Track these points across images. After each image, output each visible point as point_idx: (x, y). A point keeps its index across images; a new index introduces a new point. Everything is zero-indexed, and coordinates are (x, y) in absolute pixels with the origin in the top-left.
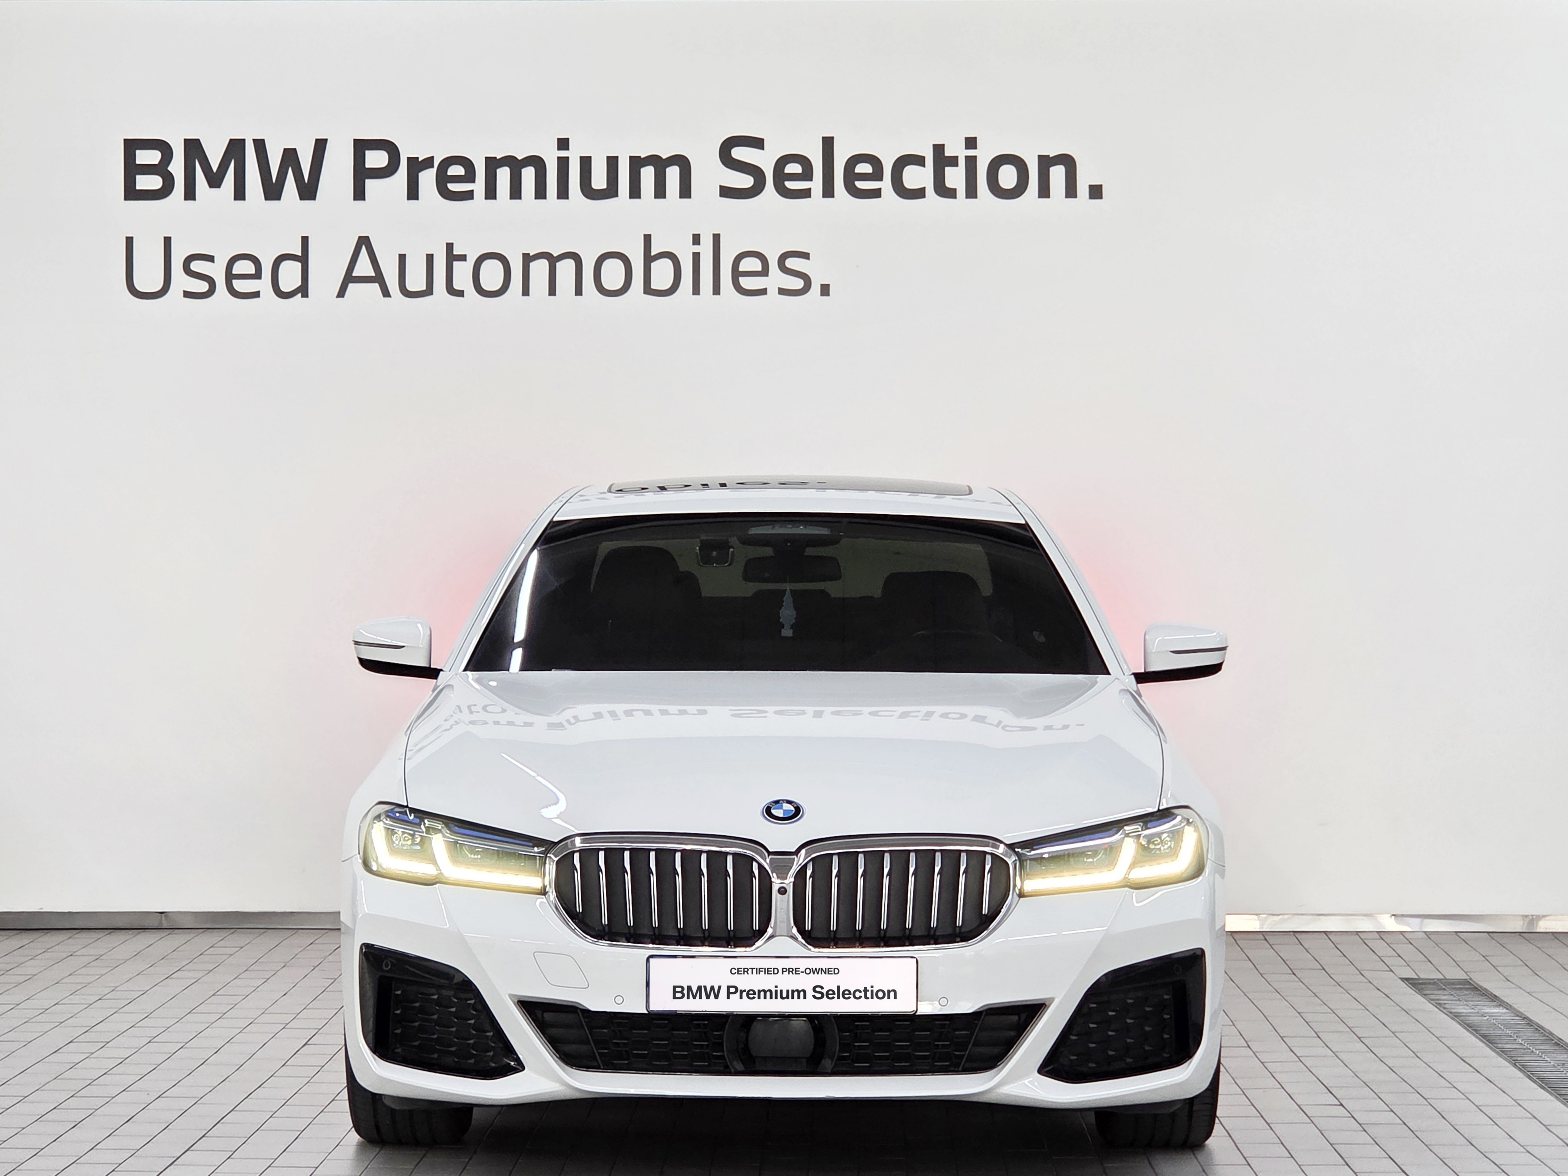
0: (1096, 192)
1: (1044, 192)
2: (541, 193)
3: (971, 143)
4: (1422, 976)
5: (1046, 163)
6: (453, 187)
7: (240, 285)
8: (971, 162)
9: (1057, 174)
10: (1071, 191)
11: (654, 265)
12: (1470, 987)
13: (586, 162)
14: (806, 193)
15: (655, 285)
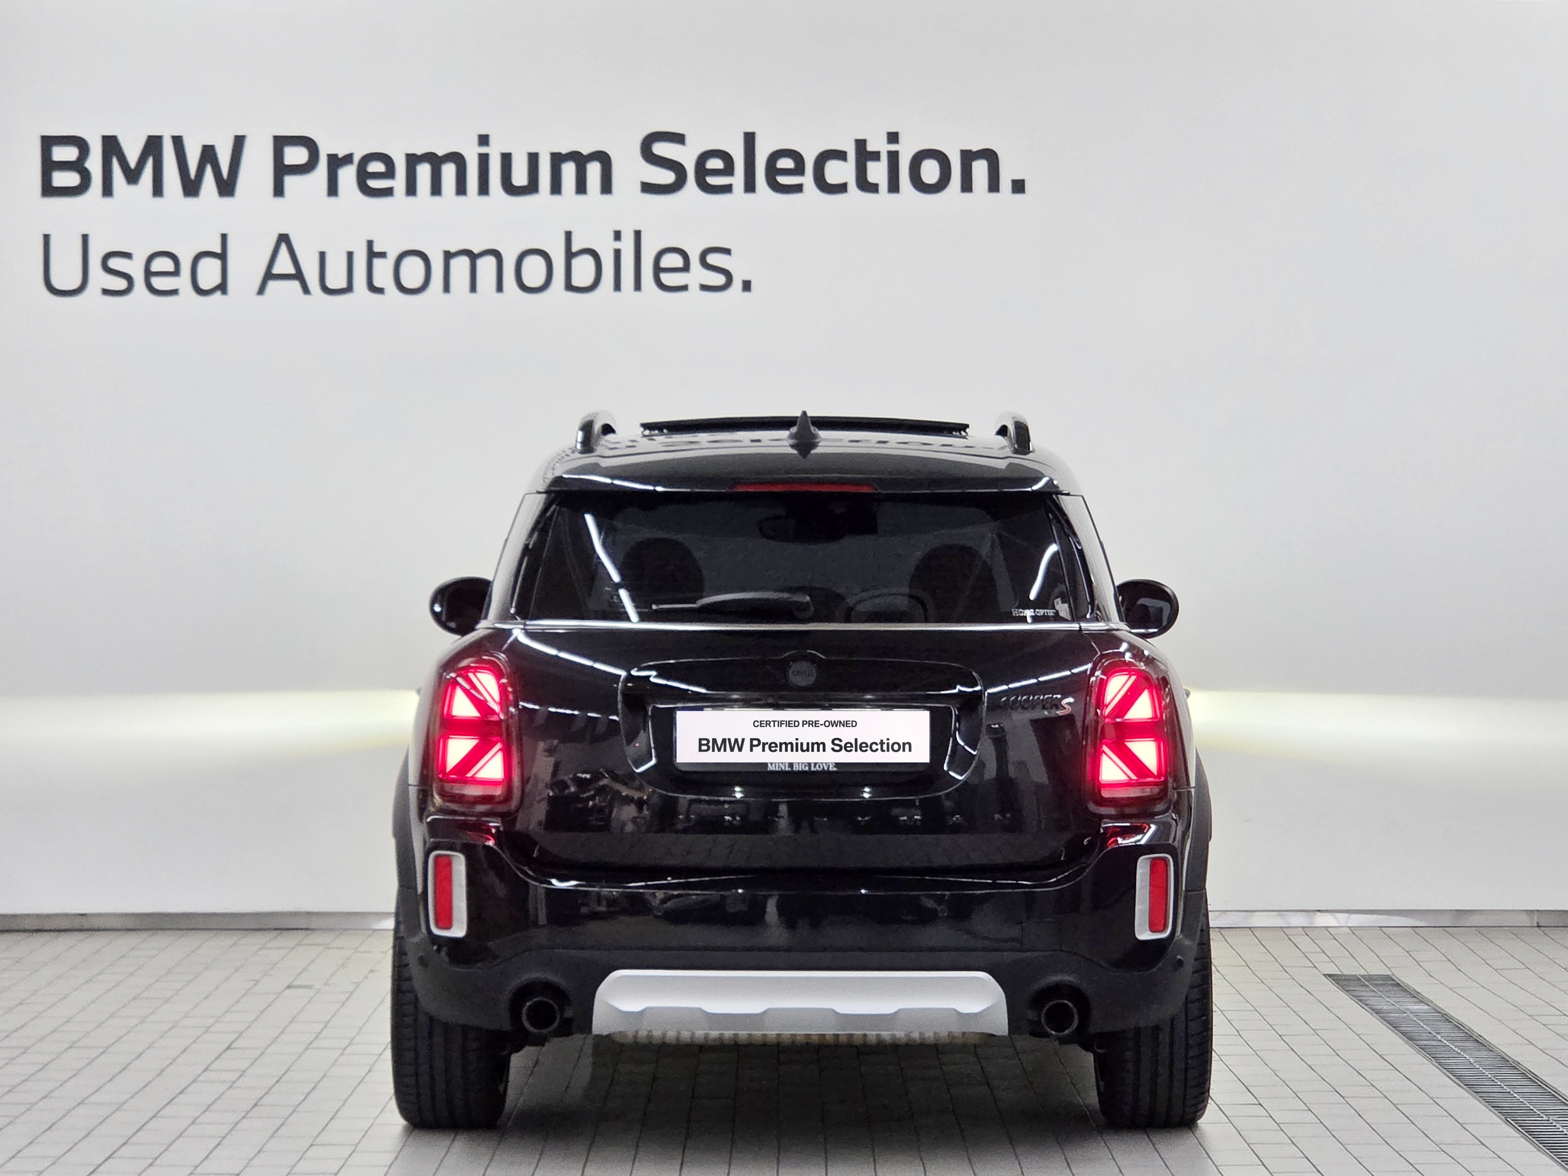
0: (1019, 186)
1: (967, 186)
2: (461, 189)
3: (893, 137)
4: (1345, 973)
5: (968, 157)
6: (373, 184)
7: (159, 283)
8: (893, 157)
9: (980, 168)
10: (994, 186)
11: (575, 262)
12: (1390, 983)
13: (506, 159)
14: (727, 189)
15: (575, 282)
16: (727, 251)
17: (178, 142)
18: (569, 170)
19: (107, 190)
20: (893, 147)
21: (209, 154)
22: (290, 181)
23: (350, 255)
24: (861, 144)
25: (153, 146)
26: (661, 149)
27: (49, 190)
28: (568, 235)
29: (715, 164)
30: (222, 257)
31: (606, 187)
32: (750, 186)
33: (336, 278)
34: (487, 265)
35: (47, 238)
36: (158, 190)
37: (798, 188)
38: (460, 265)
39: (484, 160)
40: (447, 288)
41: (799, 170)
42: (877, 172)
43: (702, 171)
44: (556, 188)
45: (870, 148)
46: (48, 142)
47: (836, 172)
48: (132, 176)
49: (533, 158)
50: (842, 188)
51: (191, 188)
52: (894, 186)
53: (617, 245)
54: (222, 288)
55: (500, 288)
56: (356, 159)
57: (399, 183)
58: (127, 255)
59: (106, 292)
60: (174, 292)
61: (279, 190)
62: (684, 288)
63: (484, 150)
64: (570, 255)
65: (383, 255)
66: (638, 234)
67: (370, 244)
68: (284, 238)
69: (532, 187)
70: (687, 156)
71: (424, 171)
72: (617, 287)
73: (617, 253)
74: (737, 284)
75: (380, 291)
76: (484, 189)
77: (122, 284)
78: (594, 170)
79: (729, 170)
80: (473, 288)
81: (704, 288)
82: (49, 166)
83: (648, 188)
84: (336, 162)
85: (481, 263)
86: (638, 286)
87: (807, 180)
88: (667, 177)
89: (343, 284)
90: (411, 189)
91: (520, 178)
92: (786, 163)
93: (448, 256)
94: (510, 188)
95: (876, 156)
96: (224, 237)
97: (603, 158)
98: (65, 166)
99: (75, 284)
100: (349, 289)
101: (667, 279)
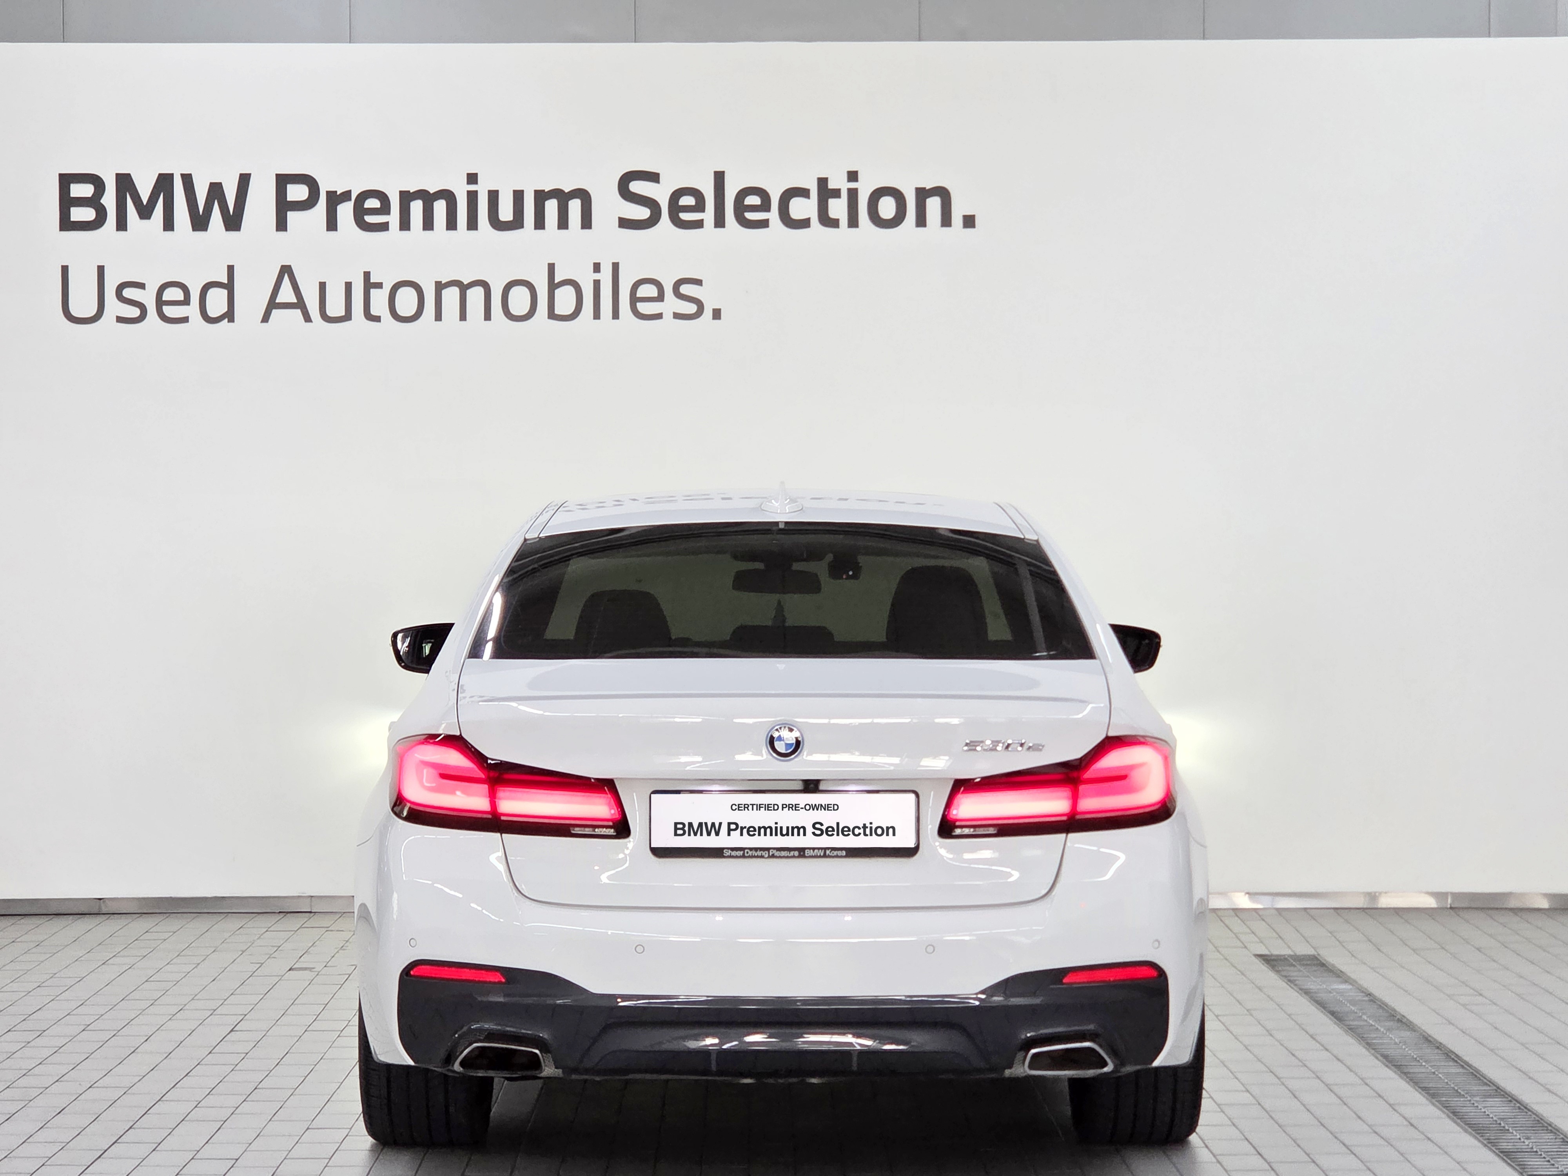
0: (969, 221)
1: (921, 221)
2: (452, 225)
3: (853, 176)
4: (1275, 953)
5: (922, 194)
6: (370, 219)
7: (170, 311)
8: (853, 195)
9: (934, 205)
10: (946, 221)
11: (558, 292)
12: (1316, 963)
13: (493, 196)
14: (699, 224)
15: (558, 311)
16: (699, 282)
17: (187, 179)
18: (551, 207)
19: (122, 225)
20: (853, 185)
21: (216, 190)
22: (292, 216)
23: (348, 286)
24: (822, 182)
25: (164, 183)
26: (636, 187)
27: (66, 224)
28: (551, 267)
29: (688, 201)
30: (229, 286)
31: (587, 223)
32: (720, 222)
33: (336, 308)
34: (476, 296)
35: (65, 270)
36: (169, 225)
37: (764, 224)
38: (451, 296)
39: (472, 197)
40: (438, 317)
41: (765, 206)
42: (838, 208)
43: (675, 209)
44: (540, 223)
45: (831, 185)
46: (66, 180)
47: (800, 208)
48: (145, 212)
49: (518, 196)
50: (805, 224)
51: (200, 223)
52: (853, 222)
53: (597, 276)
54: (229, 315)
55: (488, 316)
56: (354, 196)
57: (394, 218)
58: (141, 286)
59: (120, 320)
60: (185, 320)
61: (282, 225)
62: (659, 316)
63: (472, 188)
64: (553, 286)
65: (379, 285)
66: (616, 267)
67: (367, 275)
68: (286, 270)
69: (517, 223)
70: (661, 193)
71: (417, 207)
72: (597, 315)
73: (597, 284)
74: (708, 313)
75: (377, 319)
76: (472, 225)
77: (135, 312)
78: (575, 206)
79: (700, 206)
80: (463, 317)
81: (677, 316)
82: (67, 202)
83: (625, 223)
84: (334, 199)
85: (470, 292)
86: (616, 315)
87: (773, 215)
88: (642, 213)
89: (342, 313)
90: (405, 225)
91: (506, 213)
92: (753, 200)
93: (440, 287)
94: (497, 224)
95: (836, 193)
96: (231, 269)
97: (583, 195)
98: (81, 202)
99: (92, 311)
100: (347, 316)
101: (642, 307)
